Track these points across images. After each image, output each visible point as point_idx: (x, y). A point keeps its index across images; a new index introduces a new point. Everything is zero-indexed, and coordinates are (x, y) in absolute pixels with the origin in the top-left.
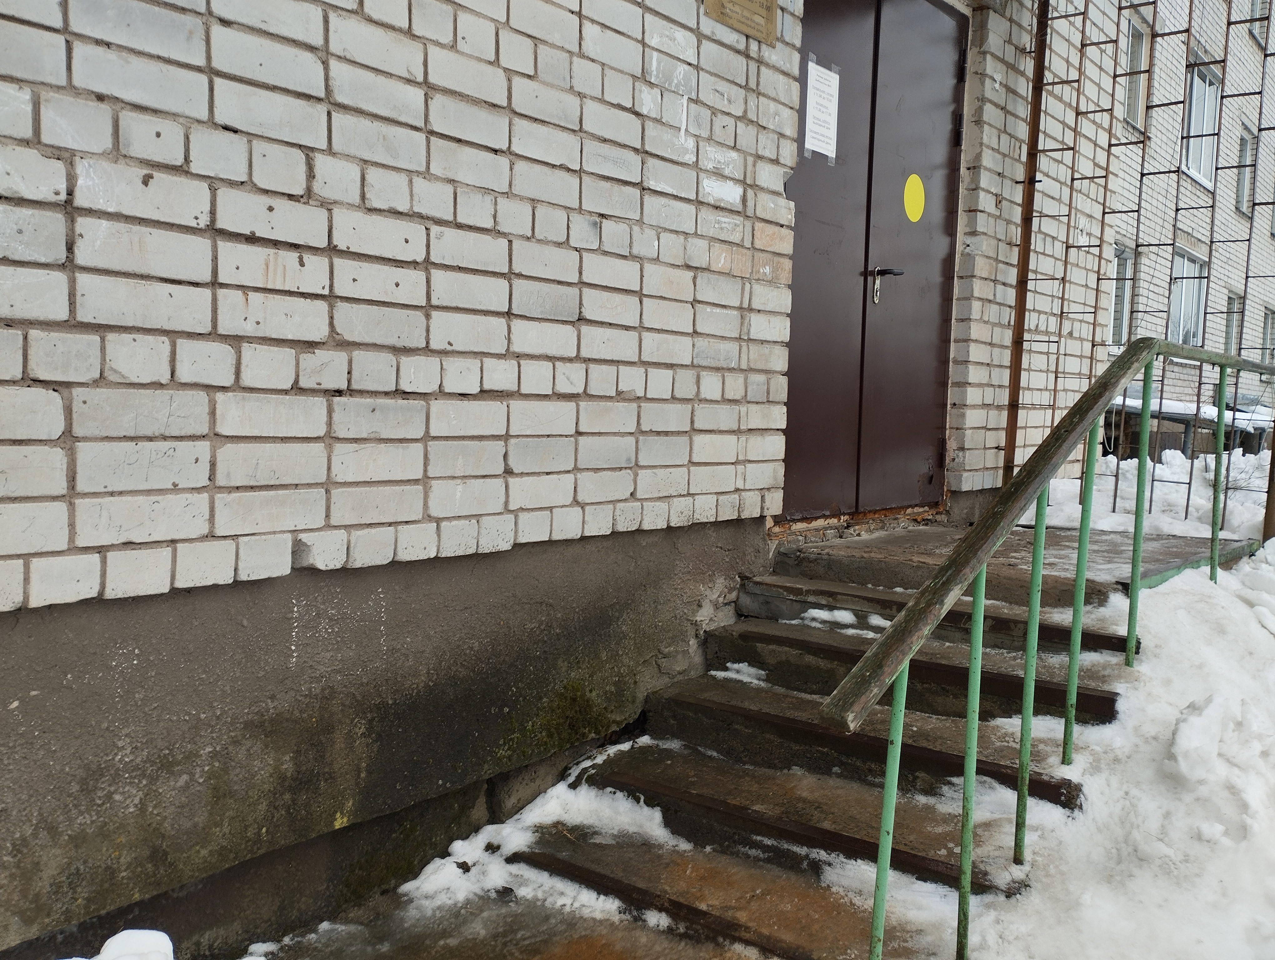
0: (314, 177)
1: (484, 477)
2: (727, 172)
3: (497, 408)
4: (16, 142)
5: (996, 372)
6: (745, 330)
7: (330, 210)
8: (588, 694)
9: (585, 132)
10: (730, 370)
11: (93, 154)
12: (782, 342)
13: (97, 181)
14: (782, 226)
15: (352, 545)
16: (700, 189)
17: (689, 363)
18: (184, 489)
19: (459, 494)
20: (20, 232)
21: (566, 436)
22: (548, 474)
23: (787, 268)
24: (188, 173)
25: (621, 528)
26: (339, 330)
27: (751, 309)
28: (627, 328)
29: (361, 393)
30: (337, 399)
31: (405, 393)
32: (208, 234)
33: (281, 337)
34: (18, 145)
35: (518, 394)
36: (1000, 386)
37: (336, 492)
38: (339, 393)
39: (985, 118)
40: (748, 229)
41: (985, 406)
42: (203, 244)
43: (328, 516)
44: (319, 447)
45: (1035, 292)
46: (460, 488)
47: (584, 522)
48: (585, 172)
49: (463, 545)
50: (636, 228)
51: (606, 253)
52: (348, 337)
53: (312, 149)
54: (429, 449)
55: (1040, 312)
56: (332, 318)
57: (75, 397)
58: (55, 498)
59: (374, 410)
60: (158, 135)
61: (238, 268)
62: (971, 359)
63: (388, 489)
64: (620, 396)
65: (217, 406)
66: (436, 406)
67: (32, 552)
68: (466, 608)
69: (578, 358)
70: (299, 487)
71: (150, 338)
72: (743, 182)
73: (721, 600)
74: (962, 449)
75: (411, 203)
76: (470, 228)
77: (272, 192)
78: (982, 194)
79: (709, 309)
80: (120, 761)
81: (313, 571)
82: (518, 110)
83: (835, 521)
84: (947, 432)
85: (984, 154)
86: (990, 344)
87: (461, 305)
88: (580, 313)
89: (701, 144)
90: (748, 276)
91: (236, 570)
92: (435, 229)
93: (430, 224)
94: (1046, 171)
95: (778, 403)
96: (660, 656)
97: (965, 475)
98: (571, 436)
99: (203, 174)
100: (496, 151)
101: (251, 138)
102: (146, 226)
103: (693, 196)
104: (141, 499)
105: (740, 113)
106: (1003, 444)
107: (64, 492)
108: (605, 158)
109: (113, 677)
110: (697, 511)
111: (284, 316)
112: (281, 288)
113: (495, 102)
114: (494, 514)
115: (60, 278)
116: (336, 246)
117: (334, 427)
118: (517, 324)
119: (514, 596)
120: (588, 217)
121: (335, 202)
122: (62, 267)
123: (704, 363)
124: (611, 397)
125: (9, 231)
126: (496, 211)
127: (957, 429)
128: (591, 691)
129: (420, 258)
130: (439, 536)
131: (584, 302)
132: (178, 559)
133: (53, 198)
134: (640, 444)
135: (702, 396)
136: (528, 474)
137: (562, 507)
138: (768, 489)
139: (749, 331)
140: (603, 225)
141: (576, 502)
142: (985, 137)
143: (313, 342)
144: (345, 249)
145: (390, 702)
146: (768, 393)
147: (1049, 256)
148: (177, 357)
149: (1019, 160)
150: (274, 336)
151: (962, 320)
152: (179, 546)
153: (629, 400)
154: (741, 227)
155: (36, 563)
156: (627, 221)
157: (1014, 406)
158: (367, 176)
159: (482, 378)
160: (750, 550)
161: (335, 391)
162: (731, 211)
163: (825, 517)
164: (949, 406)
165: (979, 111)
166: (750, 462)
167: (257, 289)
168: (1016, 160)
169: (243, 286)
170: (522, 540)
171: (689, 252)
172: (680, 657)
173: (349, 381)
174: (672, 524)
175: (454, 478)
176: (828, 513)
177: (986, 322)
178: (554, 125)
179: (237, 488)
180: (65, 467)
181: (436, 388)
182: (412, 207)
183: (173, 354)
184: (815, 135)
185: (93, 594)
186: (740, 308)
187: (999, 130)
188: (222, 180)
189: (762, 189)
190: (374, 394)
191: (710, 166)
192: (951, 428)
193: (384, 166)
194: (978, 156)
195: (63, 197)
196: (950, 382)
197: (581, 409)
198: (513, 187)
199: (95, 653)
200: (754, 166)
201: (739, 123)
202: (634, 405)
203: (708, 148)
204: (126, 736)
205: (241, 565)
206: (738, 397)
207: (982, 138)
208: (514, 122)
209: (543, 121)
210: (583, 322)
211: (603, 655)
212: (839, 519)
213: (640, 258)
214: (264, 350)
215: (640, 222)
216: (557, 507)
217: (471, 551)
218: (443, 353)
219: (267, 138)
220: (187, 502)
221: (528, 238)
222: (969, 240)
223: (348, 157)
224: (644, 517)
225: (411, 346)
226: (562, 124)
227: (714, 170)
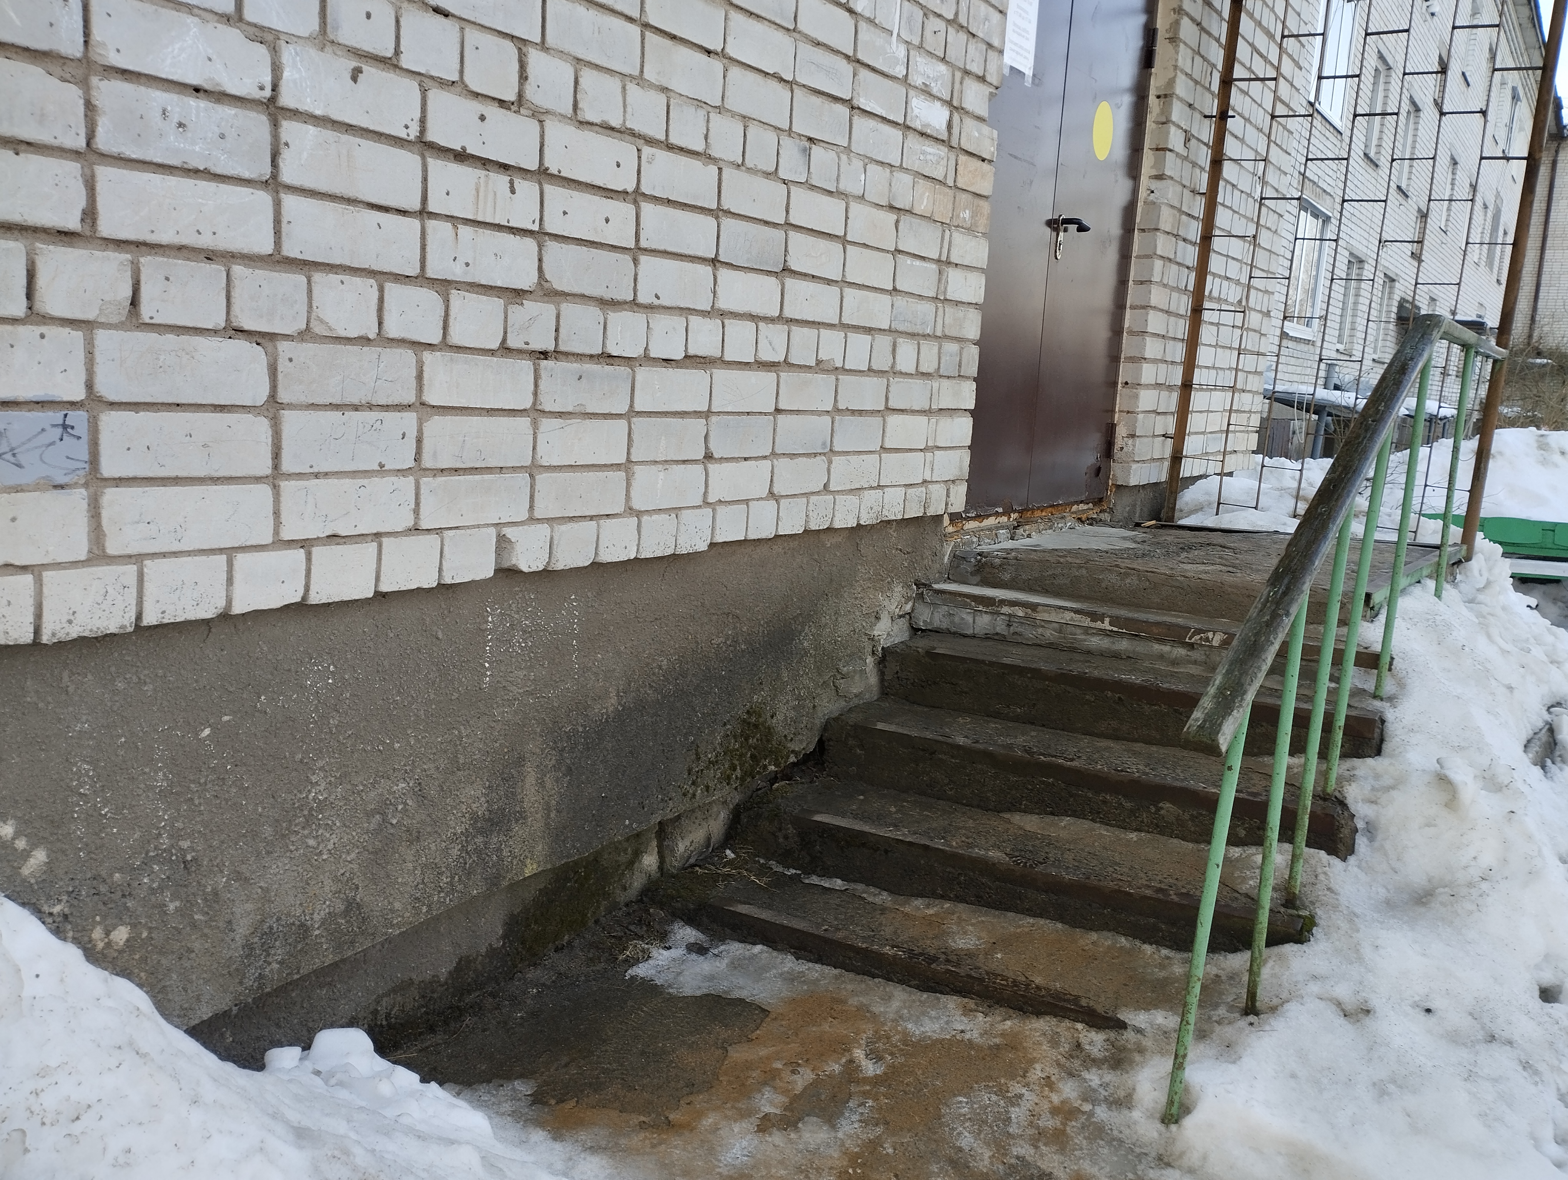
0: (526, 78)
1: (684, 462)
2: (935, 91)
3: (697, 377)
4: (216, 18)
5: (1172, 345)
6: (942, 287)
8: (769, 719)
9: (799, 32)
10: (926, 336)
11: (299, 37)
12: (976, 304)
13: (304, 74)
14: (983, 160)
15: (555, 542)
16: (909, 110)
17: (887, 327)
18: (390, 471)
19: (660, 482)
20: (222, 136)
21: (766, 414)
22: (746, 459)
23: (986, 213)
24: (397, 67)
25: (814, 527)
26: (548, 277)
27: (949, 263)
28: (829, 282)
29: (568, 355)
30: (543, 363)
31: (610, 356)
32: (416, 148)
33: (490, 284)
34: (218, 22)
35: (721, 362)
36: (1173, 363)
37: (542, 478)
38: (546, 355)
39: (1182, 35)
40: (952, 163)
41: (1158, 385)
42: (410, 160)
43: (531, 507)
44: (524, 422)
45: (1217, 252)
46: (662, 475)
47: (778, 518)
48: (797, 83)
49: (662, 544)
50: (844, 157)
51: (813, 188)
52: (558, 286)
53: (524, 41)
54: (633, 426)
55: (1217, 276)
56: (540, 260)
57: (281, 353)
58: (258, 479)
59: (580, 378)
60: (368, 16)
61: (448, 194)
62: (1150, 329)
63: (592, 475)
64: (820, 366)
65: (425, 368)
66: (643, 374)
67: (237, 545)
68: (656, 619)
69: (781, 319)
70: (504, 471)
71: (357, 281)
72: (949, 103)
73: (898, 611)
74: (1133, 436)
75: (624, 116)
76: (682, 150)
77: (483, 96)
78: (1173, 129)
79: (909, 261)
80: (314, 799)
81: (515, 573)
83: (1004, 519)
84: (1117, 416)
85: (1178, 81)
86: (1167, 312)
87: (670, 249)
88: (785, 261)
89: (912, 53)
90: (948, 222)
91: (440, 570)
92: (647, 150)
93: (642, 145)
94: (1235, 105)
95: (968, 378)
96: (838, 676)
97: (1134, 466)
98: (770, 414)
99: (414, 69)
100: (709, 52)
101: (463, 24)
102: (354, 136)
103: (901, 120)
104: (347, 482)
105: (951, 17)
106: (1171, 431)
107: (269, 471)
108: (818, 66)
109: (308, 699)
110: (886, 507)
111: (494, 257)
112: (491, 221)
114: (693, 507)
115: (264, 199)
116: (547, 169)
117: (541, 397)
118: (724, 273)
119: (703, 605)
120: (797, 141)
121: (547, 112)
122: (265, 184)
123: (901, 328)
124: (810, 367)
125: (210, 135)
126: (708, 130)
127: (1128, 412)
128: (772, 717)
129: (631, 188)
130: (639, 533)
131: (790, 248)
132: (383, 557)
133: (257, 94)
134: (836, 424)
135: (898, 368)
136: (727, 460)
137: (758, 499)
138: (953, 481)
139: (946, 288)
140: (812, 152)
141: (771, 494)
142: (1180, 59)
143: (522, 290)
144: (556, 173)
145: (581, 729)
146: (960, 366)
147: (1227, 207)
148: (386, 305)
149: (1209, 89)
150: (483, 282)
151: (1142, 283)
152: (385, 540)
153: (827, 371)
154: (945, 160)
155: (241, 559)
156: (835, 148)
157: (1187, 386)
158: (581, 80)
159: (687, 340)
160: (928, 553)
161: (541, 353)
162: (937, 140)
163: (997, 514)
164: (1120, 385)
165: (1176, 25)
166: (939, 448)
167: (467, 221)
168: (1206, 88)
169: (452, 217)
170: (719, 539)
171: (894, 189)
172: (857, 677)
173: (556, 339)
174: (862, 523)
175: (656, 462)
176: (1000, 510)
177: (1165, 286)
178: (770, 21)
179: (442, 470)
180: (270, 440)
181: (641, 351)
182: (624, 121)
183: (381, 300)
185: (298, 599)
186: (939, 261)
187: (1193, 50)
188: (432, 78)
189: (967, 112)
190: (579, 357)
191: (919, 82)
192: (1120, 411)
193: (597, 67)
194: (1171, 82)
195: (267, 93)
196: (1123, 356)
197: (781, 381)
198: (725, 99)
199: (289, 670)
200: (961, 83)
201: (950, 29)
202: (833, 378)
203: (918, 59)
204: (322, 769)
205: (445, 565)
206: (931, 370)
207: (1177, 60)
208: (730, 16)
209: (758, 16)
210: (786, 273)
211: (785, 674)
212: (1010, 517)
213: (846, 195)
214: (473, 299)
215: (848, 149)
216: (753, 499)
217: (669, 552)
218: (650, 308)
219: (479, 25)
220: (393, 488)
221: (739, 166)
222: (1155, 185)
223: (561, 54)
224: (836, 512)
225: (619, 298)
226: (778, 22)
227: (923, 88)
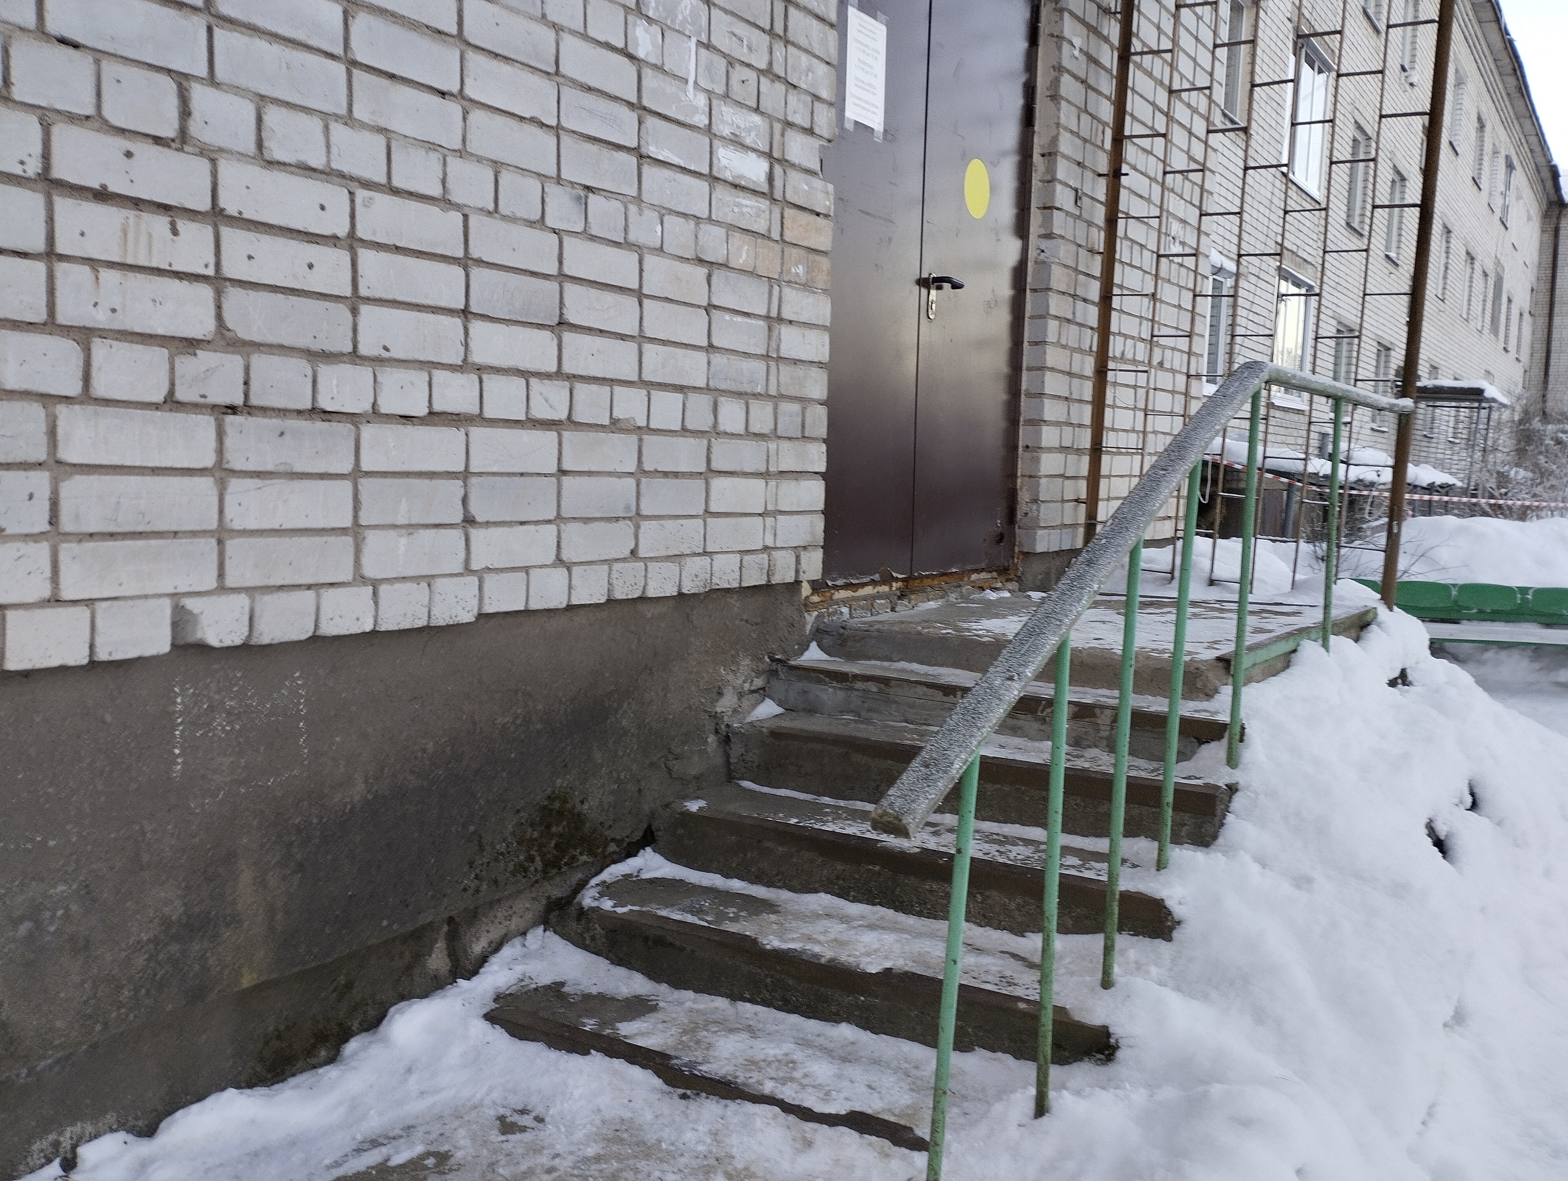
0: (189, 114)
1: (437, 526)
2: (748, 141)
3: (453, 437)
5: (1075, 407)
6: (773, 345)
7: (213, 161)
8: (578, 805)
9: (563, 76)
10: (757, 396)
12: (820, 363)
14: (818, 214)
15: (257, 615)
16: (715, 160)
17: (703, 385)
18: (14, 536)
19: (402, 549)
21: (545, 475)
22: (522, 523)
23: (825, 269)
24: (8, 100)
25: (619, 595)
26: (230, 325)
27: (780, 319)
28: (623, 337)
29: (264, 410)
30: (230, 419)
31: (325, 412)
32: (37, 187)
33: (148, 331)
35: (480, 419)
36: (1080, 426)
37: (232, 545)
38: (232, 409)
39: (1063, 92)
40: (777, 216)
41: (1062, 449)
43: (221, 575)
44: (206, 484)
45: (1121, 311)
46: (403, 541)
47: (570, 587)
48: (563, 129)
49: (409, 615)
50: (633, 208)
52: (244, 335)
53: (186, 76)
54: (360, 487)
55: (1126, 336)
56: (219, 307)
59: (282, 434)
61: (82, 234)
62: (1047, 391)
63: (305, 541)
64: (615, 425)
65: (58, 423)
66: (368, 432)
68: (416, 698)
69: (559, 374)
70: (179, 535)
72: (769, 155)
73: (747, 686)
74: (1036, 501)
75: (328, 156)
76: (412, 195)
77: (129, 131)
78: (1059, 188)
79: (727, 317)
81: (203, 648)
82: (472, 40)
83: (885, 589)
84: (1019, 481)
85: (1061, 138)
86: (1068, 373)
87: (400, 298)
88: (561, 314)
89: (715, 102)
90: (776, 277)
91: (92, 647)
92: (361, 194)
93: (354, 186)
94: (1133, 162)
95: (815, 439)
96: (671, 757)
97: (1040, 532)
98: (552, 475)
99: (30, 102)
100: (443, 94)
101: (100, 57)
103: (705, 170)
105: (763, 66)
106: (1083, 496)
108: (593, 113)
110: (716, 574)
111: (151, 304)
112: (146, 265)
113: (440, 28)
114: (451, 575)
116: (223, 210)
117: (228, 456)
118: (477, 328)
119: (480, 682)
120: (569, 189)
121: (221, 150)
123: (723, 386)
124: (604, 427)
126: (445, 174)
127: (1031, 477)
128: (582, 802)
129: (342, 233)
130: (376, 603)
131: (567, 301)
132: (8, 631)
134: (643, 486)
135: (721, 428)
136: (496, 524)
137: (541, 567)
138: (804, 548)
139: (778, 346)
140: (589, 201)
141: (559, 561)
142: (1062, 116)
143: (194, 339)
144: (236, 215)
145: (315, 821)
146: (803, 427)
147: (1136, 267)
149: (1102, 148)
150: (138, 329)
151: (1036, 343)
152: (9, 613)
153: (627, 431)
154: (767, 212)
156: (621, 197)
157: (1097, 451)
158: (266, 118)
159: (430, 396)
160: (782, 623)
161: (227, 407)
162: (755, 192)
163: (873, 583)
164: (1020, 449)
165: (1055, 83)
166: (782, 512)
167: (111, 265)
168: (1098, 147)
169: (89, 259)
170: (489, 609)
171: (701, 242)
172: (696, 758)
173: (246, 395)
174: (685, 591)
175: (395, 527)
176: (876, 579)
177: (1064, 347)
178: (520, 63)
179: (91, 535)
181: (368, 407)
182: (329, 162)
184: (857, 101)
186: (767, 318)
187: (1079, 108)
188: (59, 112)
189: (793, 165)
190: (282, 412)
191: (726, 131)
192: (1022, 476)
193: (289, 105)
194: (1055, 140)
196: (1022, 419)
197: (564, 440)
198: (468, 143)
200: (783, 135)
201: (762, 79)
202: (634, 438)
203: (724, 108)
205: (99, 641)
206: (765, 430)
207: (1059, 118)
208: (467, 56)
209: (506, 58)
210: (564, 327)
211: (598, 756)
212: (891, 587)
213: (639, 247)
214: (122, 348)
215: (638, 199)
216: (535, 567)
217: (421, 623)
218: (377, 361)
219: (122, 57)
220: (19, 554)
221: (490, 212)
222: (1044, 244)
223: (237, 90)
224: (649, 581)
225: (332, 349)
226: (532, 64)
227: (732, 137)
